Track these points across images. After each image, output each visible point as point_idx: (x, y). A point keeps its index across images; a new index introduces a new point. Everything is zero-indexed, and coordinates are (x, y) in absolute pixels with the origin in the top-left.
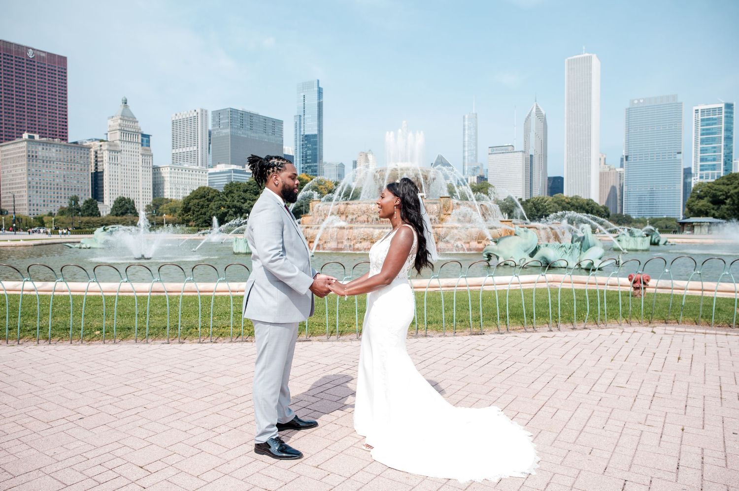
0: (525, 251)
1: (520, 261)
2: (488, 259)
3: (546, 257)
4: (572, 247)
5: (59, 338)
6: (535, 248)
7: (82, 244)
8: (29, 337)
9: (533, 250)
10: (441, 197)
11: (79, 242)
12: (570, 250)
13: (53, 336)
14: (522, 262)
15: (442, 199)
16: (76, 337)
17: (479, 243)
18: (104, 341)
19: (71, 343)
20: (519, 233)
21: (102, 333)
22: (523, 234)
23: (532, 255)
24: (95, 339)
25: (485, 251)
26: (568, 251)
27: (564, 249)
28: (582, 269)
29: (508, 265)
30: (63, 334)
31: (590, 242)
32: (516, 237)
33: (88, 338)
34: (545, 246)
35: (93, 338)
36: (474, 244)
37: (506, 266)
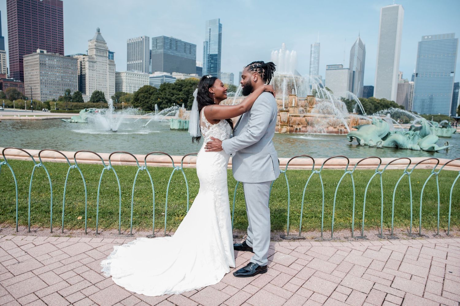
0: (379, 136)
1: (377, 143)
2: (350, 140)
3: (396, 141)
4: (414, 135)
5: (40, 224)
6: (386, 134)
7: (72, 119)
8: (10, 221)
9: (385, 135)
10: (308, 96)
11: (70, 118)
12: (413, 136)
13: (34, 220)
14: (378, 144)
15: (309, 97)
16: (58, 223)
17: (335, 128)
18: (86, 231)
19: (52, 232)
20: (376, 123)
21: (83, 218)
22: (378, 123)
23: (384, 139)
24: (77, 227)
25: (349, 135)
26: (412, 137)
27: (408, 135)
28: (423, 150)
29: (367, 145)
30: (44, 219)
31: (427, 131)
32: (373, 125)
33: (69, 226)
34: (394, 132)
35: (75, 225)
36: (331, 129)
37: (366, 146)
